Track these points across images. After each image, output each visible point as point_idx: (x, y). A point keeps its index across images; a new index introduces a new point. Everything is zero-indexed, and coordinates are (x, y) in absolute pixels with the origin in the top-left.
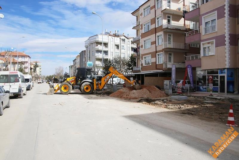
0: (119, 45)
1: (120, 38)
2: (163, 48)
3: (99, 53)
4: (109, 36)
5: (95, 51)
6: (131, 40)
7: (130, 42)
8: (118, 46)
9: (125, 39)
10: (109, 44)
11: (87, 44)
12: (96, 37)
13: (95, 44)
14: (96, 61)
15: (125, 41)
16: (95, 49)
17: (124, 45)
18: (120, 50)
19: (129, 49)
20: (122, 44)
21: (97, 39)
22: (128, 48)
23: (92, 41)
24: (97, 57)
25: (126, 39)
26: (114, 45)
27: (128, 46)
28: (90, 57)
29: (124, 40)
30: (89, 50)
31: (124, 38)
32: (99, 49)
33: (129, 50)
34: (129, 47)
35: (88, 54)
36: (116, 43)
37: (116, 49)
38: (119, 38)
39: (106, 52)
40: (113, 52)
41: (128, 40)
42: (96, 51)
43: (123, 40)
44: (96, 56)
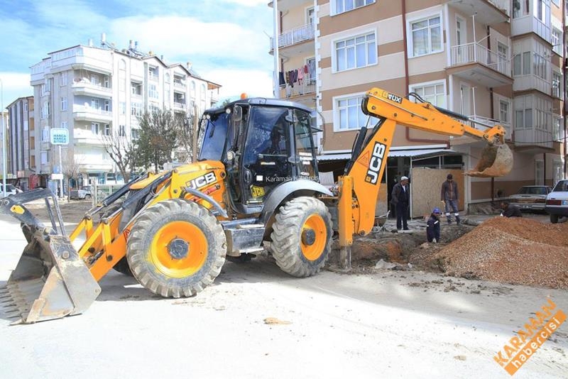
0: (142, 82)
1: (145, 63)
2: (449, 65)
3: (86, 104)
4: (115, 54)
5: (72, 97)
6: (173, 70)
7: (172, 78)
8: (138, 86)
9: (158, 67)
10: (114, 79)
11: (41, 77)
12: (77, 54)
13: (72, 73)
14: (76, 128)
15: (158, 74)
16: (73, 90)
17: (156, 83)
18: (146, 98)
19: (169, 95)
20: (149, 82)
21: (79, 60)
22: (166, 93)
23: (60, 64)
24: (78, 115)
25: (161, 67)
26: (129, 83)
27: (167, 86)
28: (50, 117)
29: (154, 70)
30: (48, 93)
31: (154, 63)
32: (86, 90)
33: (169, 100)
34: (169, 92)
35: (46, 105)
36: (133, 77)
37: (135, 95)
38: (141, 63)
39: (104, 103)
40: (125, 104)
41: (166, 71)
42: (75, 96)
43: (151, 69)
44: (74, 111)
